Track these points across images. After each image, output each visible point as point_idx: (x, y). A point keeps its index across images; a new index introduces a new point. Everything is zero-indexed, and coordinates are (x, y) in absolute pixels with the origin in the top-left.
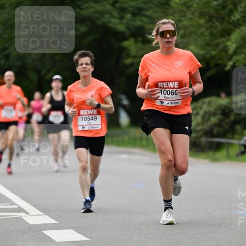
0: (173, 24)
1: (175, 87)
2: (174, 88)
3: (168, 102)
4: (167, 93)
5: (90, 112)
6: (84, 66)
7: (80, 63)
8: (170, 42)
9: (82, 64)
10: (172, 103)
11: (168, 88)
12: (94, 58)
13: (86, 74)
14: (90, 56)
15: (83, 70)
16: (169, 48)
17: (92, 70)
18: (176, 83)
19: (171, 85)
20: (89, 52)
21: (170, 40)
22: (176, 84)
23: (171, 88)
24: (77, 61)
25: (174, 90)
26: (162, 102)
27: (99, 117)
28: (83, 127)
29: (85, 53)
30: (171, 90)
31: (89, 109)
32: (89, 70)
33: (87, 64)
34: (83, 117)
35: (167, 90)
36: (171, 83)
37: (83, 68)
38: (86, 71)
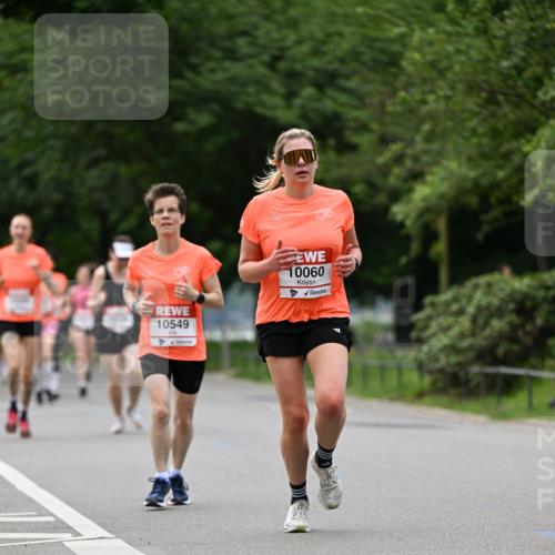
0: (310, 139)
1: (320, 260)
2: (317, 263)
3: (306, 290)
4: (302, 272)
5: (176, 311)
6: (166, 214)
7: (157, 207)
8: (304, 172)
9: (161, 211)
10: (314, 293)
11: (305, 263)
12: (184, 197)
13: (169, 230)
14: (177, 195)
15: (163, 222)
16: (304, 185)
17: (182, 221)
18: (320, 253)
19: (311, 256)
20: (173, 185)
21: (305, 169)
22: (321, 255)
23: (311, 263)
24: (152, 204)
25: (318, 266)
26: (294, 293)
27: (192, 322)
28: (162, 341)
29: (167, 188)
30: (310, 267)
31: (175, 305)
32: (176, 222)
33: (171, 210)
34: (162, 320)
35: (303, 267)
36: (310, 253)
37: (164, 218)
38: (169, 224)
